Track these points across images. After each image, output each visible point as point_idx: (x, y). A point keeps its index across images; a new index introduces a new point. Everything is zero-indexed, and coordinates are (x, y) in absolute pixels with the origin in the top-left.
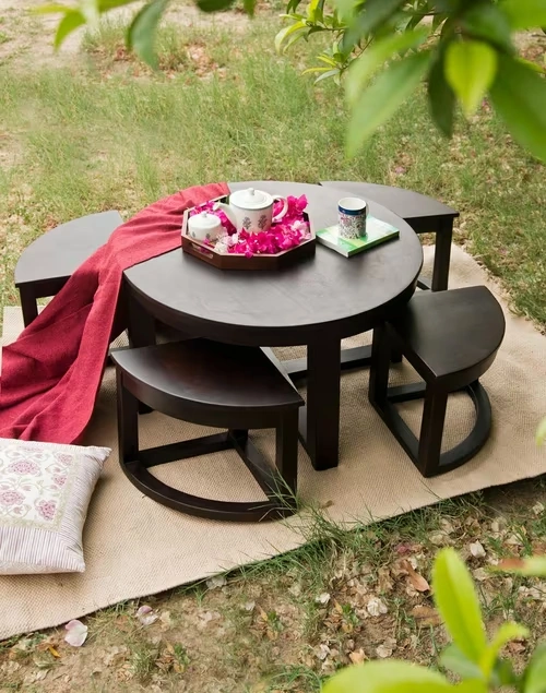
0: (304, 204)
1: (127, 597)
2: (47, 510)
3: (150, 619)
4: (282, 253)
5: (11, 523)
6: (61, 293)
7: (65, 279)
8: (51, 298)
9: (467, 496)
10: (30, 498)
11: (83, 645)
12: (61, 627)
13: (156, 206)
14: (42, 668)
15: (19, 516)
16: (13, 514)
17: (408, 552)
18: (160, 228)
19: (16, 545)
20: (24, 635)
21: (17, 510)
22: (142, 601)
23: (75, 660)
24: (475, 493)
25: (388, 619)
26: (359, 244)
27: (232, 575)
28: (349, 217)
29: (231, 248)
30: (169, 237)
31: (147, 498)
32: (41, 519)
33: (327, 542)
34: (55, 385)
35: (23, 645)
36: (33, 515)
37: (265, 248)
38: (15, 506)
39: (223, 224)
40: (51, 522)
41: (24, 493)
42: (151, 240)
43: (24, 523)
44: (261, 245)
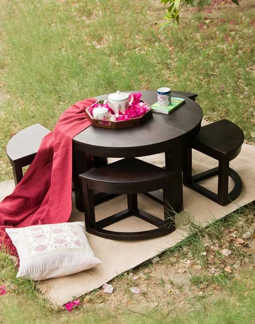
0: (140, 96)
1: (123, 271)
2: (78, 243)
3: (136, 277)
4: (141, 117)
5: (66, 250)
6: (34, 162)
7: (34, 155)
8: (29, 165)
9: (246, 206)
10: (68, 239)
11: (113, 293)
12: (101, 288)
13: (66, 113)
14: (101, 303)
15: (68, 247)
16: (64, 247)
17: (230, 232)
18: (76, 120)
19: (71, 259)
20: (86, 294)
21: (66, 245)
22: (128, 272)
23: (112, 297)
24: (249, 204)
25: (233, 256)
26: (171, 108)
27: (160, 256)
28: (165, 96)
29: (117, 119)
30: (83, 122)
31: (107, 240)
32: (77, 247)
33: (196, 234)
34: (39, 207)
35: (88, 297)
36: (73, 246)
37: (133, 116)
38: (64, 244)
39: (109, 110)
40: (82, 247)
41: (65, 239)
42: (76, 125)
43: (71, 249)
44: (131, 115)
